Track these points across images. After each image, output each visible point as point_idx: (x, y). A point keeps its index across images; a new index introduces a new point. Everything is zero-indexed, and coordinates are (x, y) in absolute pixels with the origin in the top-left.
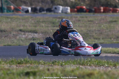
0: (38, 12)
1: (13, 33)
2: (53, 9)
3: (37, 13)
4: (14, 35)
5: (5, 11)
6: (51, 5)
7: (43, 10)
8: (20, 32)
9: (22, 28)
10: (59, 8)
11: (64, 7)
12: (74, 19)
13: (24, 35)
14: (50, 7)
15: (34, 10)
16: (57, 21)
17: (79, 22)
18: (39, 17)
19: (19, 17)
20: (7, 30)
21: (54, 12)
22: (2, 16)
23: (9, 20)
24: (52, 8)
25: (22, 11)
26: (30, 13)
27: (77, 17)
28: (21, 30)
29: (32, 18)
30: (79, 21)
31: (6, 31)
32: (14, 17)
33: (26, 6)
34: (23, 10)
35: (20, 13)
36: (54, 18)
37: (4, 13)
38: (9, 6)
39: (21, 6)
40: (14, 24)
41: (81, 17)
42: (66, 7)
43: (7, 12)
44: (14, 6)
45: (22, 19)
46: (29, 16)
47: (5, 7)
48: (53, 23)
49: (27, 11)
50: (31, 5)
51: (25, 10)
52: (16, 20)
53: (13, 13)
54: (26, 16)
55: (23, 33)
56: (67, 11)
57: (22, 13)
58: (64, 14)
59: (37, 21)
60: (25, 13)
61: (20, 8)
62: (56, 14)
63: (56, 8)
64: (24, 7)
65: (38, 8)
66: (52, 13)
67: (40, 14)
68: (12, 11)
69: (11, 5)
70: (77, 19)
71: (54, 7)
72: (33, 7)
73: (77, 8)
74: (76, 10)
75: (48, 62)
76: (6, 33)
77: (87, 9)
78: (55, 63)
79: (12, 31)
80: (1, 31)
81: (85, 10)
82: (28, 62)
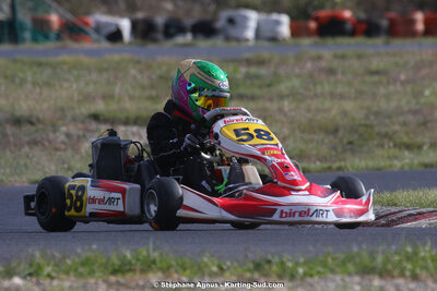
0: (160, 36)
1: (64, 129)
2: (221, 23)
3: (155, 41)
4: (68, 135)
5: (27, 35)
6: (212, 8)
7: (181, 30)
8: (93, 125)
9: (100, 106)
10: (246, 19)
11: (263, 16)
12: (309, 65)
14: (208, 17)
15: (144, 31)
16: (239, 76)
17: (332, 79)
18: (166, 59)
19: (85, 60)
20: (41, 116)
21: (228, 38)
22: (18, 57)
23: (48, 71)
24: (215, 19)
25: (94, 36)
26: (130, 43)
27: (319, 58)
28: (96, 117)
29: (138, 62)
30: (331, 72)
31: (39, 120)
32: (64, 63)
33: (110, 12)
34: (98, 29)
35: (86, 45)
37: (21, 47)
38: (40, 14)
39: (88, 13)
40: (66, 92)
41: (336, 56)
42: (275, 16)
43: (35, 40)
44: (61, 16)
45: (100, 70)
46: (126, 56)
47: (24, 17)
49: (116, 36)
50: (131, 8)
51: (106, 31)
52: (75, 73)
53: (58, 44)
54: (114, 54)
56: (278, 33)
57: (97, 41)
58: (266, 44)
59: (161, 77)
60: (106, 45)
61: (87, 24)
62: (234, 44)
63: (231, 21)
64: (100, 18)
65: (160, 20)
66: (218, 42)
67: (169, 44)
68: (52, 35)
69: (47, 12)
70: (323, 64)
71: (224, 15)
72: (140, 15)
73: (317, 19)
74: (313, 25)
75: (235, 264)
76: (37, 131)
77: (359, 22)
78: (267, 267)
79: (60, 122)
80: (17, 122)
81: (349, 26)
82: (154, 262)
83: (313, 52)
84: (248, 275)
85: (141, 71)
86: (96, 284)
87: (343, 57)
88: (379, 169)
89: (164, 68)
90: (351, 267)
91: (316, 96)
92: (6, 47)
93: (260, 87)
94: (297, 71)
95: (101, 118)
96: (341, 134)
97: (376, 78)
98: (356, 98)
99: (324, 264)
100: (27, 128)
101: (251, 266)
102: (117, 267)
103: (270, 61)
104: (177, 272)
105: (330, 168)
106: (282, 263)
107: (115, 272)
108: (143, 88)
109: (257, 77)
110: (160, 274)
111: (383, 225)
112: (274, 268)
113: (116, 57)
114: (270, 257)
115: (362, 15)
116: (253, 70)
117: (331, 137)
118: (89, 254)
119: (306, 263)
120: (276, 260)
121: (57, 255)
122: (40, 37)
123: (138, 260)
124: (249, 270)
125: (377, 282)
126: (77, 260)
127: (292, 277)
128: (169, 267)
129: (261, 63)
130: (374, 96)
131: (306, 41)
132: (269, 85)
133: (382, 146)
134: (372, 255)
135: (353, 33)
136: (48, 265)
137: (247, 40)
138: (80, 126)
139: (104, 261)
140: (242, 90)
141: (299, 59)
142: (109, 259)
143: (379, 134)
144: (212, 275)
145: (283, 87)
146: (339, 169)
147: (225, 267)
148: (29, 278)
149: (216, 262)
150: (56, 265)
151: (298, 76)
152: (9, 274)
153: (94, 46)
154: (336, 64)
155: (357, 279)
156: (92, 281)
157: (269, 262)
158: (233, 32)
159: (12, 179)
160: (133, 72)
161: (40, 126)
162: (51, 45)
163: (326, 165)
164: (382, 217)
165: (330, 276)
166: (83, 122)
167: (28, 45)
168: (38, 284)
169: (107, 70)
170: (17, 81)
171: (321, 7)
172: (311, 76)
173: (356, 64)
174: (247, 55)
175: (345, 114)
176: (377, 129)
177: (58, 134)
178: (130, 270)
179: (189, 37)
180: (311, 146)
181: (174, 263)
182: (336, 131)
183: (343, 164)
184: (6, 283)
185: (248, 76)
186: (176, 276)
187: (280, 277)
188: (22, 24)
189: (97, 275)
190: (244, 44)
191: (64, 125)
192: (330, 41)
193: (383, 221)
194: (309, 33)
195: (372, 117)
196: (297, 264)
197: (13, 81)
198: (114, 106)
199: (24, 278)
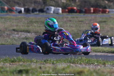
0: (31, 12)
1: (6, 33)
2: (45, 10)
3: (30, 13)
4: (7, 34)
6: (43, 6)
7: (36, 11)
8: (13, 32)
9: (15, 28)
10: (51, 9)
11: (55, 8)
12: (65, 19)
13: (17, 34)
14: (42, 8)
15: (27, 11)
18: (32, 17)
19: (13, 17)
20: (1, 30)
21: (47, 13)
23: (3, 20)
25: (15, 12)
26: (24, 14)
27: (68, 18)
28: (14, 30)
29: (25, 18)
30: (70, 21)
32: (7, 18)
33: (19, 6)
34: (16, 10)
35: (13, 14)
38: (2, 6)
39: (14, 6)
40: (8, 24)
41: (71, 17)
42: (58, 8)
44: (7, 7)
45: (16, 19)
46: (22, 16)
49: (20, 12)
50: (24, 6)
51: (18, 11)
53: (6, 13)
54: (20, 16)
55: (16, 33)
59: (30, 21)
60: (18, 14)
61: (14, 9)
63: (48, 9)
64: (17, 7)
65: (31, 8)
66: (45, 14)
67: (33, 14)
68: (5, 11)
69: (4, 6)
71: (46, 7)
72: (26, 7)
73: (68, 9)
77: (78, 10)
78: (47, 61)
79: (6, 31)
82: (21, 60)
89: (31, 19)
122: (2, 12)
138: (10, 32)
147: (38, 61)
160: (24, 20)
172: (65, 22)
179: (38, 13)
194: (66, 12)
195: (79, 31)
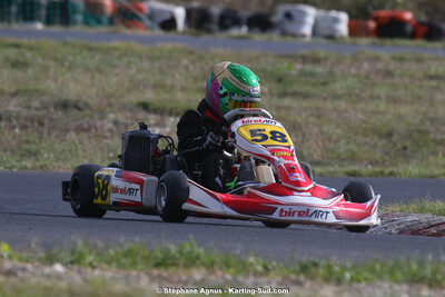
0: (214, 27)
1: (111, 116)
2: (278, 17)
3: (209, 31)
4: (116, 123)
5: (79, 18)
7: (237, 22)
8: (142, 114)
9: (149, 96)
10: (304, 14)
11: (322, 13)
12: (366, 66)
13: (157, 125)
14: (264, 10)
15: (199, 20)
16: (294, 72)
17: (389, 81)
18: (220, 51)
19: (139, 47)
20: (89, 102)
21: (284, 33)
22: (69, 39)
23: (98, 57)
24: (272, 13)
25: (147, 22)
26: (184, 33)
27: (377, 59)
28: (145, 106)
29: (191, 53)
31: (87, 106)
32: (115, 49)
34: (151, 16)
35: (140, 32)
36: (281, 56)
37: (71, 29)
41: (394, 58)
42: (334, 13)
43: (86, 23)
45: (152, 58)
46: (179, 45)
48: (280, 80)
49: (169, 24)
51: (160, 19)
52: (125, 60)
53: (111, 29)
54: (168, 43)
55: (153, 118)
56: (336, 31)
57: (151, 28)
58: (324, 41)
60: (159, 32)
61: (141, 10)
62: (290, 39)
63: (288, 16)
64: (155, 4)
65: (216, 10)
66: (274, 36)
67: (221, 36)
68: (105, 19)
70: (380, 66)
71: (282, 9)
72: (195, 4)
73: (376, 19)
74: (372, 24)
75: (281, 265)
76: (84, 117)
77: (420, 24)
78: (313, 269)
79: (108, 110)
80: (64, 106)
81: (409, 28)
82: (197, 258)
83: (370, 52)
84: (293, 277)
85: (193, 62)
86: (138, 276)
87: (402, 59)
88: (433, 177)
90: (399, 275)
91: (372, 97)
92: (57, 29)
93: (314, 85)
94: (353, 71)
95: (151, 107)
96: (394, 139)
97: (434, 83)
98: (412, 103)
99: (372, 270)
100: (73, 113)
101: (297, 267)
102: (160, 261)
103: (326, 59)
104: (221, 268)
105: (382, 173)
106: (329, 267)
107: (158, 265)
108: (196, 79)
109: (312, 74)
110: (203, 270)
111: (434, 235)
112: (322, 271)
113: (169, 46)
114: (317, 260)
115: (424, 18)
116: (309, 67)
117: (384, 141)
118: (131, 245)
119: (354, 267)
120: (323, 263)
121: (100, 244)
122: (93, 21)
123: (181, 254)
124: (295, 272)
125: (425, 292)
126: (120, 251)
127: (339, 281)
128: (212, 264)
129: (316, 60)
130: (432, 102)
131: (364, 41)
132: (324, 84)
133: (436, 153)
134: (421, 264)
135: (413, 36)
136: (91, 253)
137: (304, 36)
138: (128, 114)
139: (147, 253)
140: (296, 87)
141: (355, 59)
142: (152, 251)
143: (435, 141)
144: (256, 274)
145: (338, 87)
146: (391, 174)
147: (270, 267)
148: (69, 266)
149: (261, 261)
150: (98, 254)
151: (354, 76)
152: (50, 260)
153: (147, 33)
154: (392, 66)
155: (405, 287)
156: (134, 273)
157: (315, 265)
158: (290, 27)
159: (55, 164)
160: (185, 62)
161: (88, 112)
162: (103, 29)
163: (378, 169)
164: (433, 226)
165: (379, 283)
166: (131, 110)
167: (79, 28)
168: (80, 272)
169: (159, 58)
170: (67, 64)
171: (382, 7)
172: (367, 77)
173: (414, 67)
174: (302, 52)
175: (400, 117)
176: (432, 136)
177: (105, 121)
178: (173, 264)
179: (244, 30)
180: (363, 149)
181: (218, 259)
182: (390, 134)
183: (395, 169)
184: (47, 270)
185: (303, 74)
186: (220, 273)
187: (327, 280)
188: (74, 6)
189: (140, 266)
190: (300, 40)
191: (113, 112)
192: (388, 42)
193: (434, 231)
194: (368, 33)
195: (428, 123)
196: (344, 269)
197: (63, 64)
198: (164, 96)
199: (65, 265)
